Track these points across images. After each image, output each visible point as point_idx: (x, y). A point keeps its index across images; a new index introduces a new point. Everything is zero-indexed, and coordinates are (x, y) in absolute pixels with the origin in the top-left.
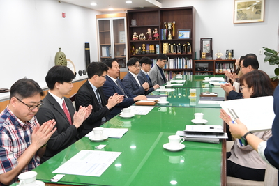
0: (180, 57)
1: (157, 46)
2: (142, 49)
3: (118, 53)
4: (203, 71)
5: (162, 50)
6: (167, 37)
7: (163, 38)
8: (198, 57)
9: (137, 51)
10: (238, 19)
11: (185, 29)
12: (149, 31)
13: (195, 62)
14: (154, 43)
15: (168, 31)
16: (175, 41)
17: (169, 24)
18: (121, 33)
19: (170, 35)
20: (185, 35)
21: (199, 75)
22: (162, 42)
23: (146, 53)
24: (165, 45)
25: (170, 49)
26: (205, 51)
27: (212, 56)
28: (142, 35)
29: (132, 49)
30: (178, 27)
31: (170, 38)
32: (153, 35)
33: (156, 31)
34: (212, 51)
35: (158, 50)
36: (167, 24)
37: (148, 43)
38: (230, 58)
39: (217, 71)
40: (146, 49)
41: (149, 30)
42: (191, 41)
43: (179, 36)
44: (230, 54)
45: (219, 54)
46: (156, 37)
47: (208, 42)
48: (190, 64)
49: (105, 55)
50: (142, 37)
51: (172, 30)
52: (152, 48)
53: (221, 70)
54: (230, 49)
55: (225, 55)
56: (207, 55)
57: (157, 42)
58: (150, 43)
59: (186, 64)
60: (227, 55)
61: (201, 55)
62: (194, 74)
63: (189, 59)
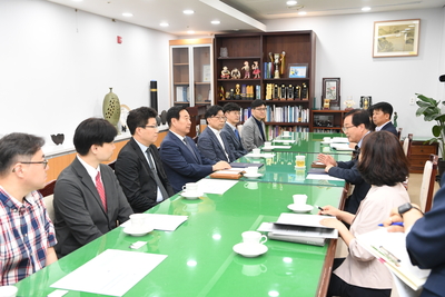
0: (292, 104)
1: (258, 87)
2: (235, 92)
3: (200, 97)
4: (324, 126)
5: (265, 94)
6: (273, 75)
7: (267, 76)
8: (318, 105)
9: (228, 94)
10: (379, 50)
11: (299, 63)
12: (246, 66)
13: (313, 113)
14: (253, 83)
15: (274, 66)
16: (284, 81)
17: (276, 56)
18: (205, 67)
19: (277, 72)
20: (299, 72)
21: (318, 132)
22: (265, 82)
23: (241, 98)
24: (270, 87)
25: (276, 93)
26: (329, 97)
27: (339, 105)
28: (236, 70)
29: (220, 92)
30: (289, 61)
31: (277, 77)
32: (251, 71)
33: (256, 66)
34: (339, 97)
35: (259, 94)
36: (273, 56)
37: (244, 83)
41: (246, 63)
42: (307, 81)
43: (291, 73)
44: (366, 102)
45: (349, 102)
46: (257, 74)
47: (334, 84)
48: (305, 116)
49: (180, 99)
50: (236, 73)
51: (280, 65)
52: (249, 90)
54: (366, 95)
55: (359, 103)
56: (332, 103)
57: (258, 82)
58: (248, 83)
59: (300, 116)
60: (362, 104)
61: (323, 103)
62: (311, 131)
63: (304, 108)
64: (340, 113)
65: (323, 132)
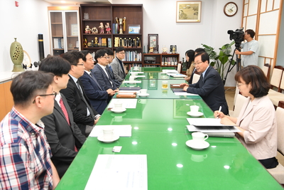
0: (131, 50)
1: (109, 39)
2: (94, 42)
3: (71, 46)
4: (150, 63)
5: (114, 44)
6: (119, 32)
7: (115, 32)
8: (146, 51)
9: (89, 44)
11: (135, 24)
13: (144, 56)
14: (106, 36)
15: (119, 26)
16: (125, 36)
17: (121, 20)
18: (73, 26)
19: (121, 30)
20: (135, 30)
21: (147, 67)
22: (114, 36)
23: (98, 46)
24: (117, 39)
25: (121, 43)
27: (158, 51)
28: (95, 28)
29: (84, 42)
30: (128, 23)
31: (121, 33)
32: (105, 29)
33: (108, 26)
34: (157, 46)
35: (110, 44)
36: (119, 20)
37: (100, 36)
38: (174, 52)
39: (163, 64)
40: (98, 42)
41: (101, 24)
42: (140, 36)
43: (130, 31)
44: (174, 49)
45: (164, 48)
46: (108, 31)
47: (155, 38)
48: (139, 57)
50: (95, 30)
51: (123, 25)
52: (104, 41)
53: (166, 62)
54: (173, 44)
55: (169, 49)
56: (154, 49)
57: (110, 36)
58: (102, 37)
59: (136, 57)
60: (171, 50)
61: (149, 49)
62: (143, 66)
63: (138, 52)
64: (160, 55)
65: (149, 67)
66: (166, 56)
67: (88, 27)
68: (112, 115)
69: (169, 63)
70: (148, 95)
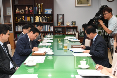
0: (46, 24)
1: (32, 17)
2: (22, 19)
3: (6, 21)
4: (59, 32)
5: (35, 20)
6: (38, 12)
7: (36, 13)
8: (56, 25)
9: (19, 20)
10: (77, 4)
11: (48, 8)
12: (27, 8)
13: (54, 28)
14: (30, 15)
15: (38, 8)
16: (42, 15)
17: (39, 5)
18: (8, 9)
19: (40, 11)
20: (49, 11)
21: (57, 35)
23: (25, 22)
24: (37, 17)
25: (40, 20)
26: (60, 21)
27: (64, 24)
28: (22, 10)
29: (15, 19)
30: (45, 6)
32: (29, 10)
33: (31, 9)
34: (63, 21)
35: (32, 20)
36: (38, 5)
37: (26, 15)
38: (74, 25)
39: (67, 33)
40: (25, 19)
41: (27, 7)
42: (52, 15)
43: (45, 12)
44: (74, 23)
45: (68, 23)
47: (61, 16)
48: (52, 29)
50: (22, 11)
51: (41, 8)
52: (28, 19)
53: (69, 32)
54: (74, 21)
55: (71, 24)
56: (61, 23)
57: (32, 15)
58: (27, 15)
59: (49, 29)
60: (72, 24)
61: (58, 23)
62: (54, 34)
63: (51, 26)
64: (65, 27)
65: (58, 35)
66: (69, 28)
67: (18, 9)
68: (27, 68)
69: (71, 32)
70: (53, 53)
